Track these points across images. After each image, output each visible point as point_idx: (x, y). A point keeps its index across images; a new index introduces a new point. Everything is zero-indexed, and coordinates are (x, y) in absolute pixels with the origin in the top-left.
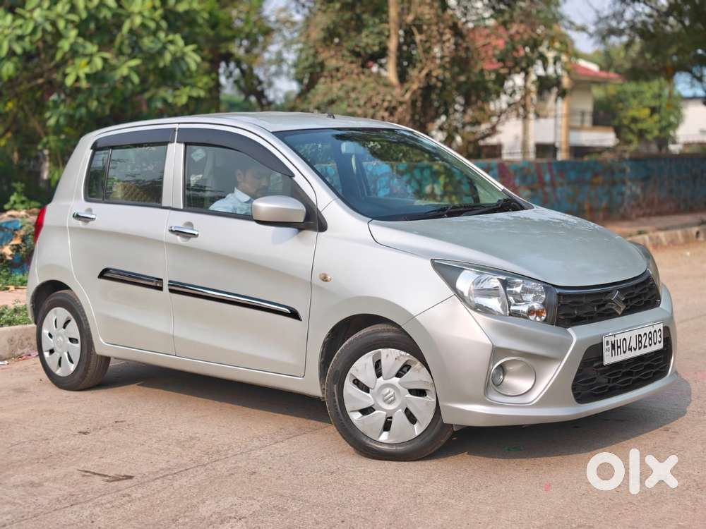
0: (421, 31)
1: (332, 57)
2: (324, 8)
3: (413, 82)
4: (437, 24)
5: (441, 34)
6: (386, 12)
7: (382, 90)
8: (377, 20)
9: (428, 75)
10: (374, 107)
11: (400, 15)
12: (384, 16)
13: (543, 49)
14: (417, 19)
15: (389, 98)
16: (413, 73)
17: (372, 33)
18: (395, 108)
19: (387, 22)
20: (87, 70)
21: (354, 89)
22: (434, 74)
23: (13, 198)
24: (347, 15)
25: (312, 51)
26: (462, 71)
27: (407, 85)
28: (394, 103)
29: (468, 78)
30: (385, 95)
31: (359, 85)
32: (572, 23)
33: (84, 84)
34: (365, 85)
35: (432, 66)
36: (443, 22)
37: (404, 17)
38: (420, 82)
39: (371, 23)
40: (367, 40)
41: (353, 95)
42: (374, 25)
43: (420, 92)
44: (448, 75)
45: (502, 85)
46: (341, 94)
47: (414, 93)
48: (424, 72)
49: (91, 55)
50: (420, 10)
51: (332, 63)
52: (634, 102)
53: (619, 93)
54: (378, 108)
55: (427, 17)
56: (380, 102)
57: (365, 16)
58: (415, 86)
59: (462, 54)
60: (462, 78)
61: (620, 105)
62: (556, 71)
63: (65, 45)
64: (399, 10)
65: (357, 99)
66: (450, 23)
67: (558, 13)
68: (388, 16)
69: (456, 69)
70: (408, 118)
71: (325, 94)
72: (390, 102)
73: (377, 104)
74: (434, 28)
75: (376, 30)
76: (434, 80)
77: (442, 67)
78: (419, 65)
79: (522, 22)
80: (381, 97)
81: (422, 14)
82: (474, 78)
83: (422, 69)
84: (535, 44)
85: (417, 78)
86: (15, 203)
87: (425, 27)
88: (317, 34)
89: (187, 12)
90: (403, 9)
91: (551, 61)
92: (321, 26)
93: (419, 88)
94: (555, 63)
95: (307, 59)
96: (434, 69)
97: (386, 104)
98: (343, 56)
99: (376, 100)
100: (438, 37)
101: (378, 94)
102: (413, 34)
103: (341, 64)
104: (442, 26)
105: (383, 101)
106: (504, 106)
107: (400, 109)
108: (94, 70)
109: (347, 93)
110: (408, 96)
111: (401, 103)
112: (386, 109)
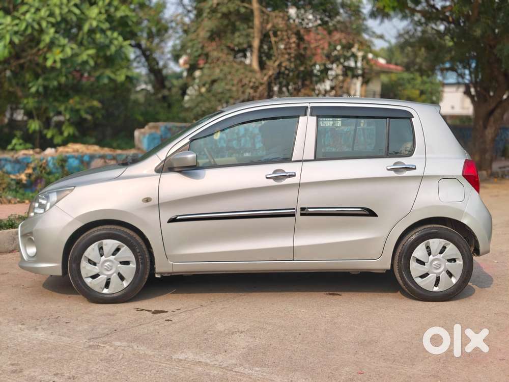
0: (275, 35)
1: (214, 50)
2: (209, 16)
3: (269, 70)
4: (286, 31)
5: (289, 38)
6: (253, 21)
7: (250, 74)
8: (246, 26)
9: (280, 65)
10: (243, 86)
11: (262, 23)
12: (250, 24)
13: (354, 50)
14: (273, 26)
15: (253, 80)
16: (269, 63)
17: (242, 35)
18: (257, 87)
19: (252, 28)
20: (61, 56)
21: (230, 73)
22: (284, 64)
23: (14, 141)
24: (226, 22)
25: (200, 46)
26: (302, 63)
27: (265, 72)
28: (257, 84)
29: (306, 68)
30: (251, 78)
31: (233, 71)
32: (374, 33)
33: (58, 65)
34: (237, 70)
35: (283, 59)
36: (291, 29)
37: (264, 25)
38: (274, 69)
39: (241, 28)
40: (238, 39)
41: (229, 77)
42: (244, 29)
43: (273, 77)
44: (293, 66)
45: (327, 73)
46: (221, 76)
47: (270, 77)
48: (277, 63)
49: (64, 46)
50: (275, 21)
51: (215, 54)
52: (409, 86)
53: (399, 79)
54: (246, 86)
55: (281, 26)
56: (247, 83)
57: (238, 23)
58: (270, 73)
59: (302, 52)
60: (302, 69)
61: (400, 88)
62: (362, 65)
63: (47, 39)
64: (261, 20)
65: (232, 80)
66: (295, 30)
67: (364, 25)
68: (253, 24)
69: (298, 62)
70: (266, 94)
71: (210, 76)
72: (254, 83)
73: (246, 84)
74: (285, 33)
75: (244, 33)
76: (283, 69)
77: (289, 60)
78: (274, 58)
79: (342, 31)
80: (248, 79)
81: (278, 24)
82: (309, 69)
83: (275, 61)
84: (349, 46)
85: (272, 66)
86: (15, 144)
87: (279, 33)
88: (203, 34)
89: (122, 18)
90: (263, 19)
91: (360, 59)
92: (207, 29)
93: (273, 74)
94: (363, 60)
95: (197, 51)
96: (284, 61)
97: (251, 84)
98: (222, 49)
99: (245, 81)
100: (287, 40)
101: (246, 77)
102: (269, 37)
103: (220, 55)
104: (290, 32)
105: (250, 82)
106: (328, 88)
107: (261, 88)
108: (66, 57)
109: (225, 75)
110: (266, 78)
111: (262, 84)
112: (252, 88)
